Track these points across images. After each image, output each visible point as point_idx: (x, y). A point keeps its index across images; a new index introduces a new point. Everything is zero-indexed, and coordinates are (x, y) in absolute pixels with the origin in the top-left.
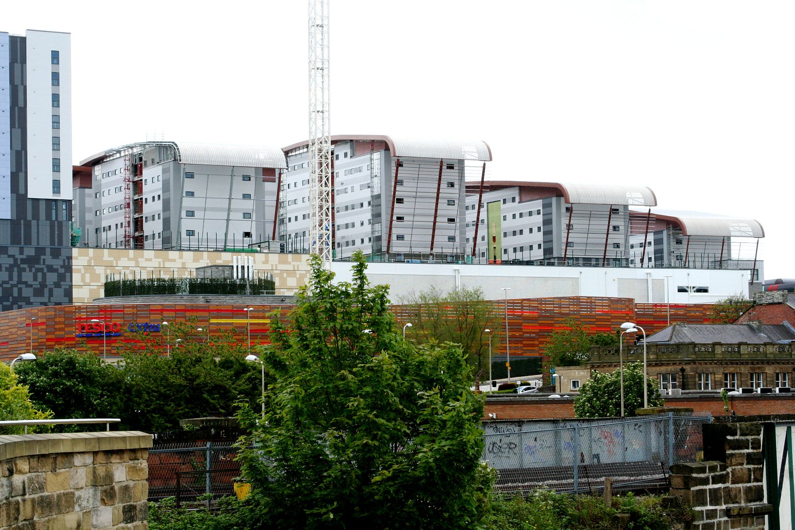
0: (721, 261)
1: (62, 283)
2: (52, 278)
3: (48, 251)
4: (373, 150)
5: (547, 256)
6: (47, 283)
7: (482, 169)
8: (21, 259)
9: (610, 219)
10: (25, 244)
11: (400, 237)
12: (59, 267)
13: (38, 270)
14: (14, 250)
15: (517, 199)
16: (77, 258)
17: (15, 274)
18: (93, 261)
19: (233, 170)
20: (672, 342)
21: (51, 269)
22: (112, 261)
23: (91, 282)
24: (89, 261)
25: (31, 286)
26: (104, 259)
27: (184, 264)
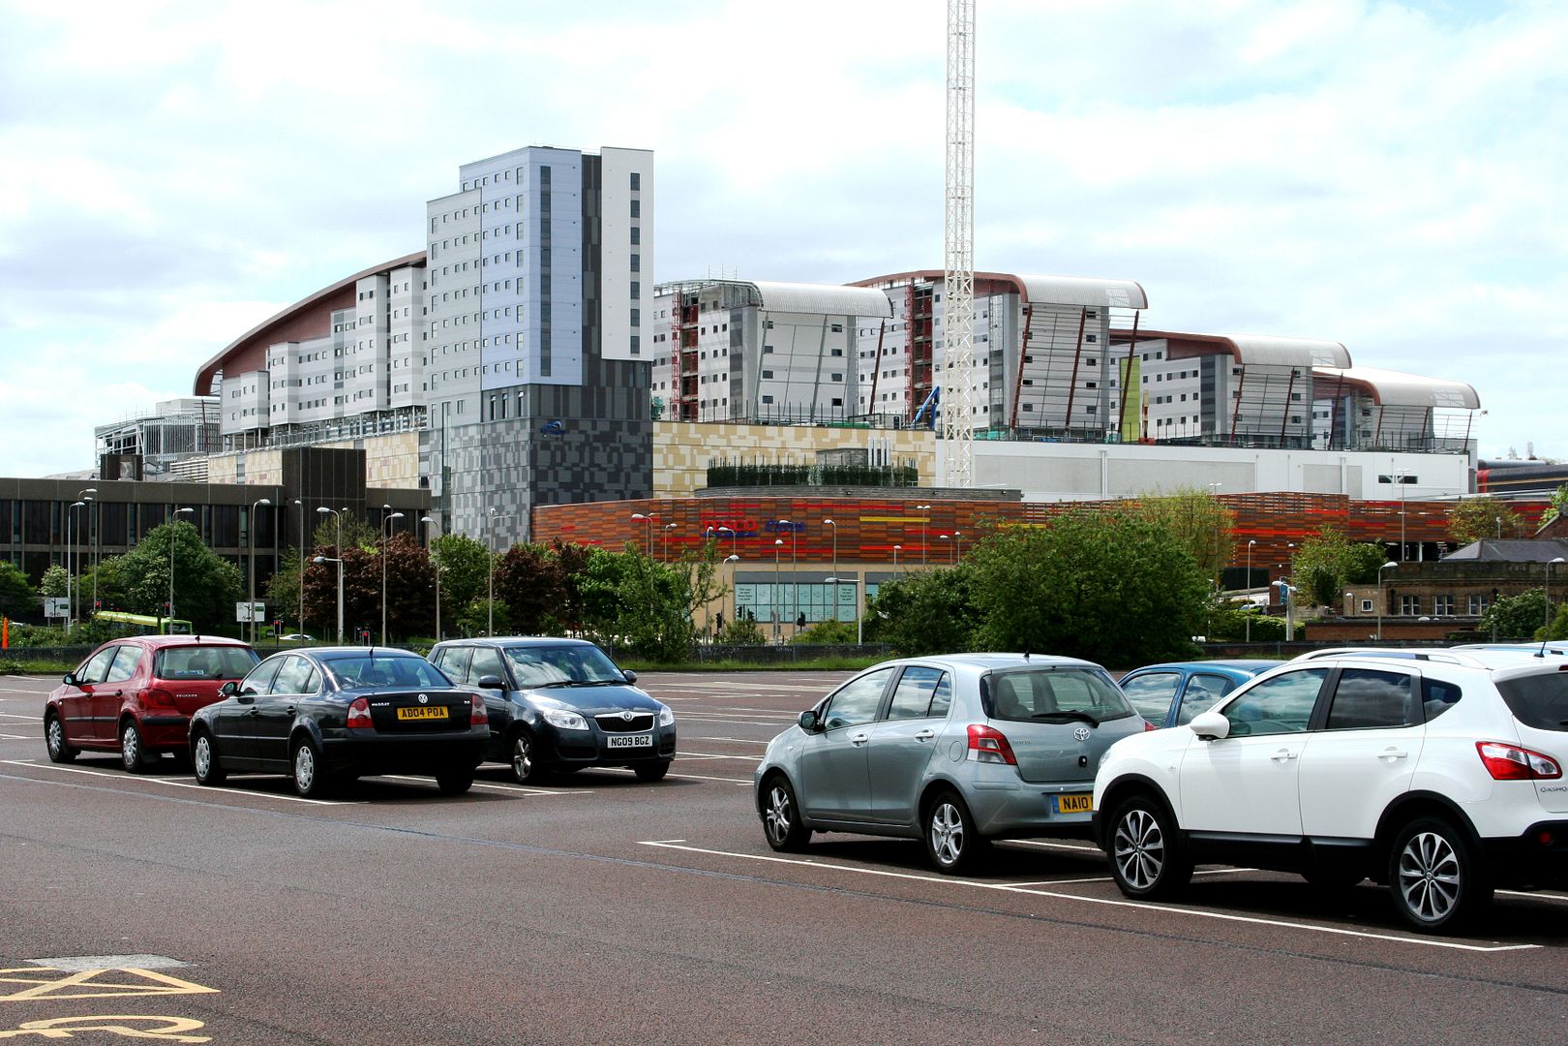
0: (1422, 439)
1: (641, 466)
2: (629, 459)
3: (625, 426)
4: (992, 293)
5: (1208, 433)
6: (624, 466)
7: (1134, 319)
8: (594, 435)
9: (1291, 384)
10: (599, 416)
11: (1028, 407)
12: (637, 446)
13: (614, 449)
14: (585, 425)
15: (1164, 355)
16: (658, 435)
17: (587, 454)
18: (677, 439)
19: (826, 319)
20: (1482, 561)
21: (628, 448)
22: (699, 439)
23: (675, 464)
24: (673, 438)
25: (605, 469)
26: (691, 436)
27: (783, 442)
